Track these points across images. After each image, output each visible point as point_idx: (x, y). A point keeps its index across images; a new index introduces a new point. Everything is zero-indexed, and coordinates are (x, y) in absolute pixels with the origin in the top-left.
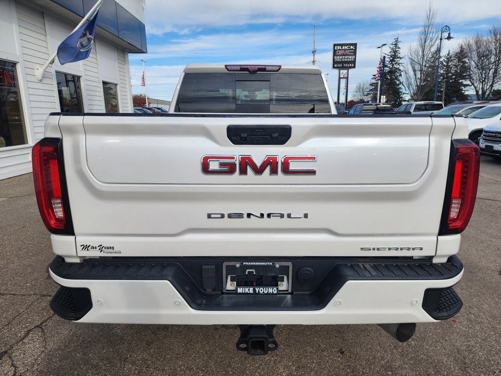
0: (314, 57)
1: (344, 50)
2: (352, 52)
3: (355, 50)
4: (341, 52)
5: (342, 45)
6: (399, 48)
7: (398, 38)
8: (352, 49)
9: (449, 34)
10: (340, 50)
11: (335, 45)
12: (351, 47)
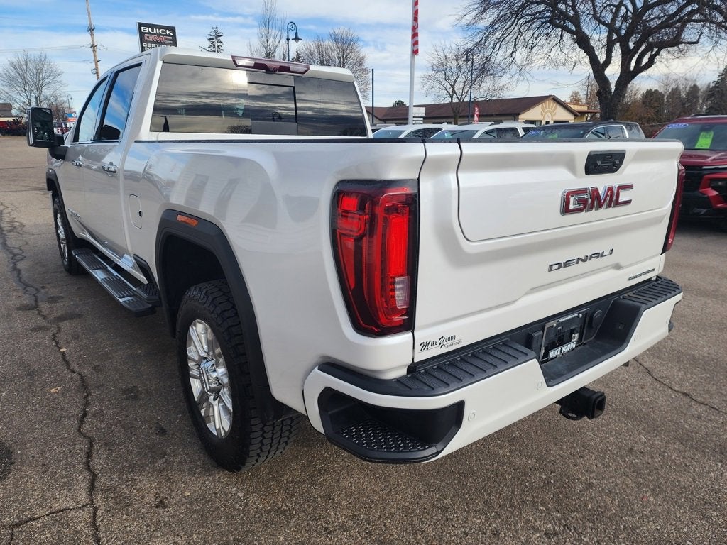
0: (92, 38)
1: (156, 34)
2: (170, 40)
3: (174, 36)
4: (152, 37)
5: (152, 26)
6: (221, 42)
7: (217, 28)
8: (169, 35)
9: (296, 33)
10: (149, 33)
11: (140, 25)
12: (168, 32)
